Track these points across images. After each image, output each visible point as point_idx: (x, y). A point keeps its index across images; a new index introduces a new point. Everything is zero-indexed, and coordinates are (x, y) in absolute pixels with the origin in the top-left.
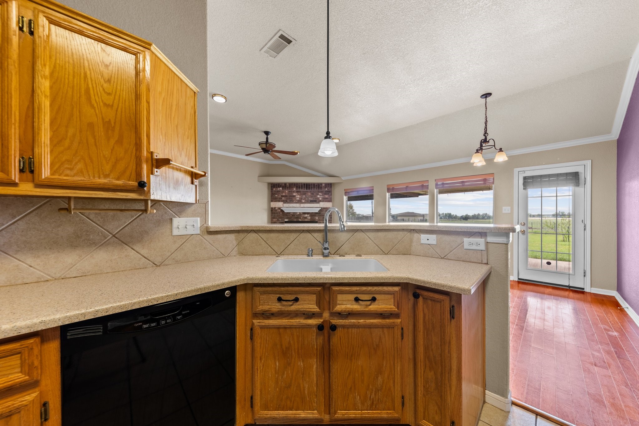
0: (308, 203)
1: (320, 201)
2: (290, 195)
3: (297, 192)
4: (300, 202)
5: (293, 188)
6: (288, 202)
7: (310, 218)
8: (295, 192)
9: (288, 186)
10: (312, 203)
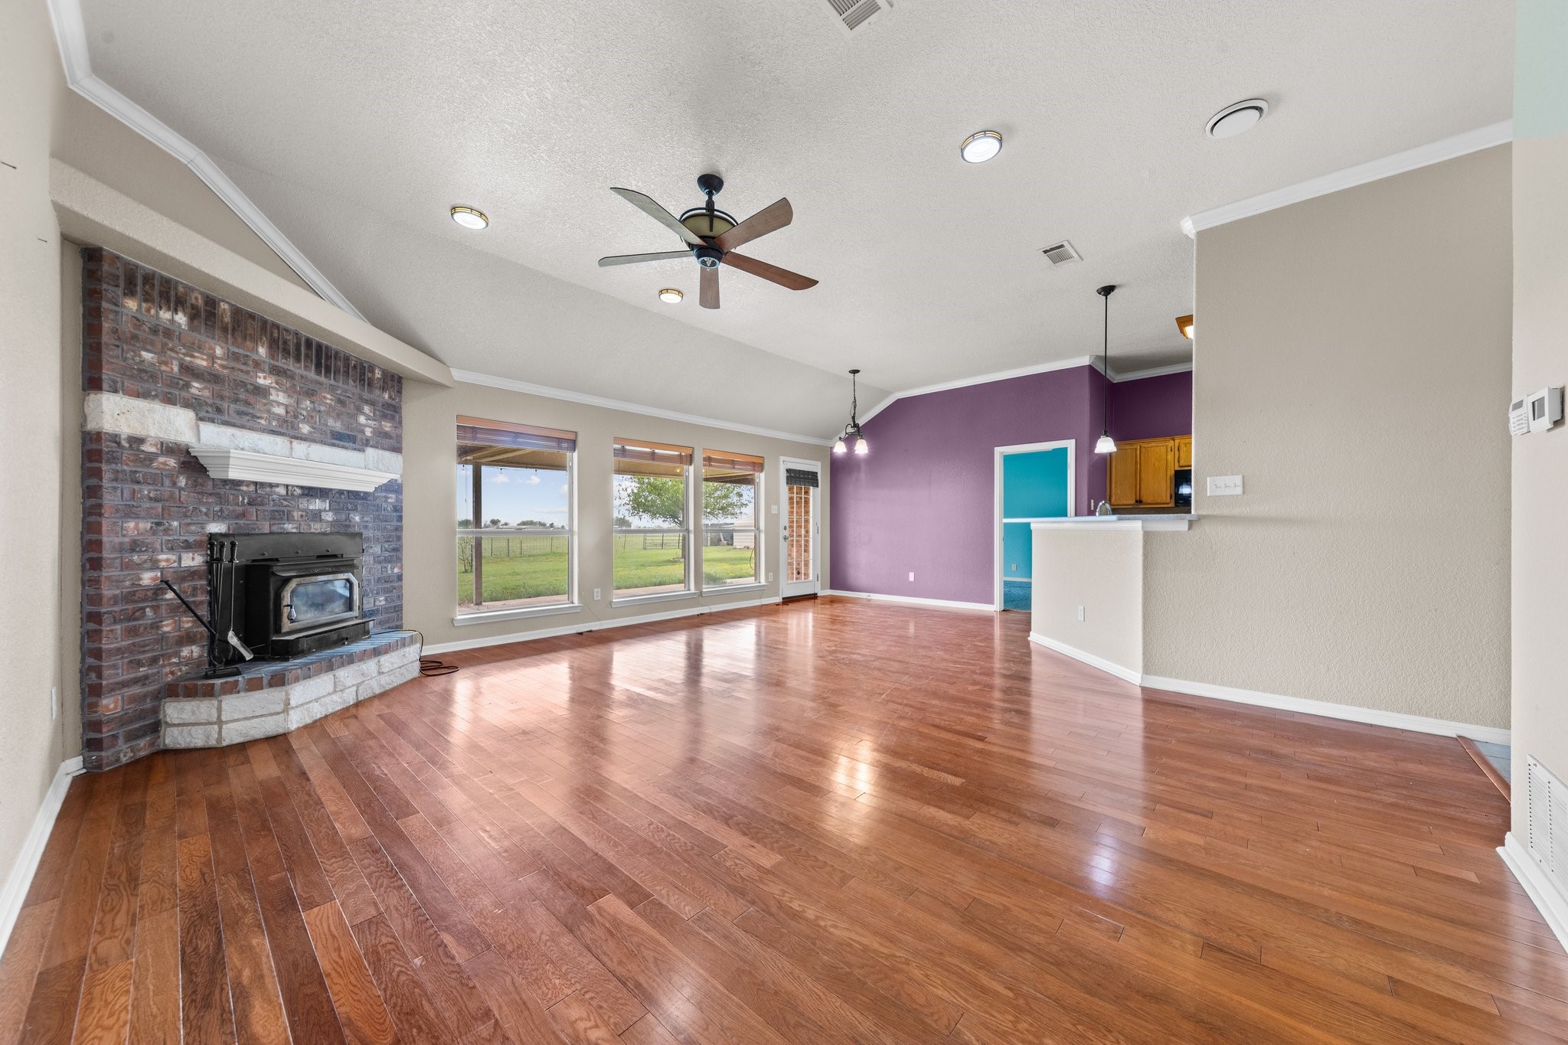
0: (324, 444)
1: (367, 443)
2: (242, 377)
3: (275, 371)
4: (287, 428)
5: (256, 341)
6: (226, 418)
7: (330, 519)
8: (267, 368)
9: (227, 319)
10: (338, 446)
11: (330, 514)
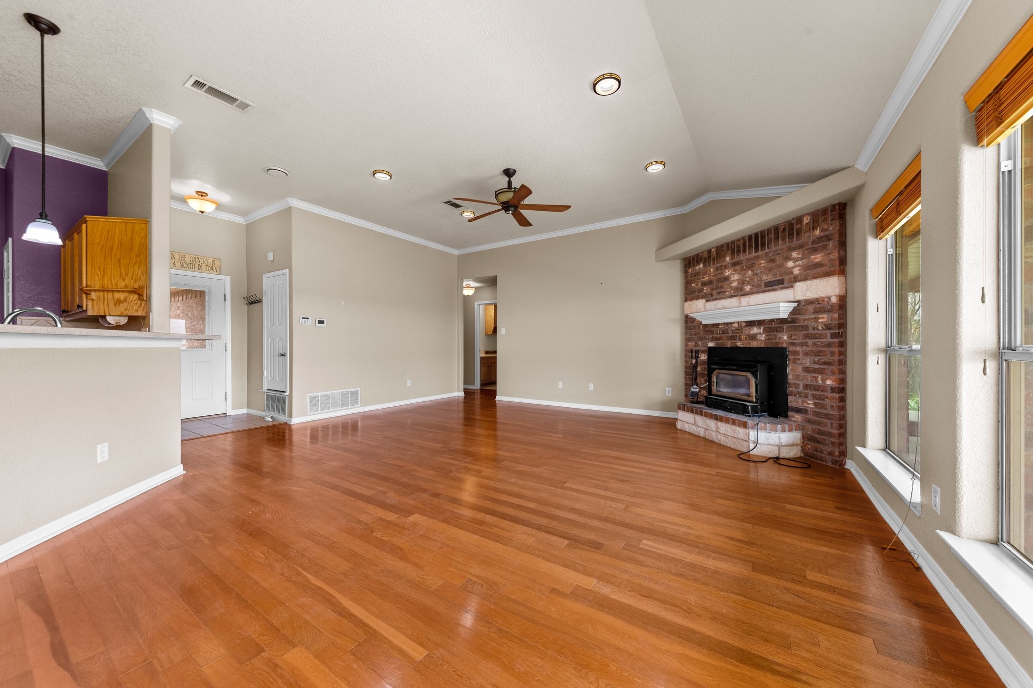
0: (759, 292)
1: (796, 279)
2: (719, 276)
3: (734, 265)
4: (739, 292)
5: (724, 256)
6: (714, 297)
7: (763, 339)
8: (730, 266)
9: (715, 255)
10: (769, 291)
11: (764, 335)
